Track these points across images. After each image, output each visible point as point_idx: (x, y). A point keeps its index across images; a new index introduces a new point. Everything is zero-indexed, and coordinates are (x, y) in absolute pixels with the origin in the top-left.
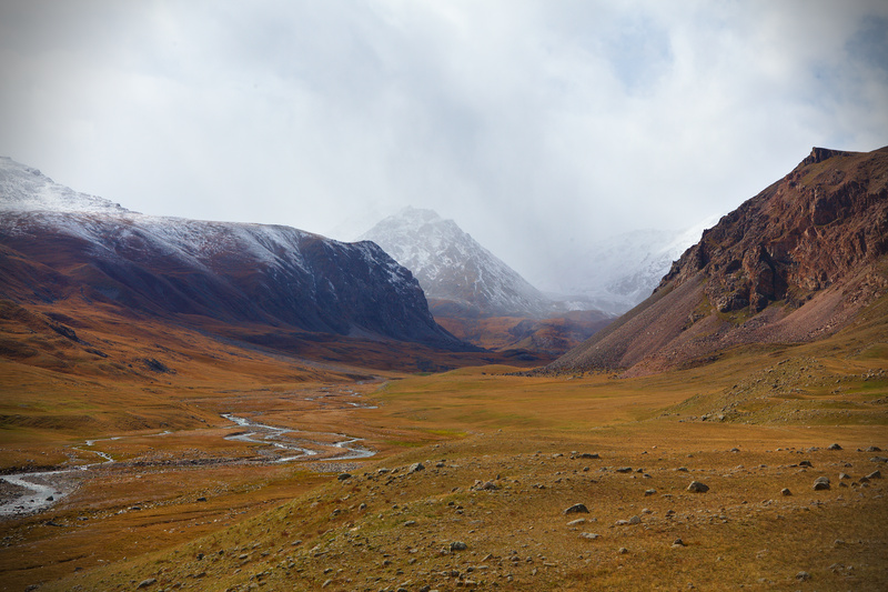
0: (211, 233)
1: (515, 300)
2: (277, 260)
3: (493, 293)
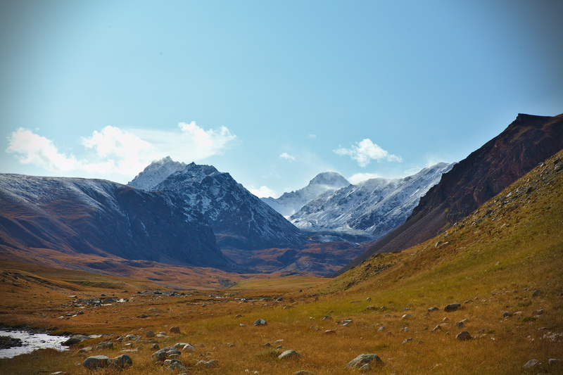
0: (46, 187)
1: (280, 235)
2: (100, 206)
3: (263, 230)
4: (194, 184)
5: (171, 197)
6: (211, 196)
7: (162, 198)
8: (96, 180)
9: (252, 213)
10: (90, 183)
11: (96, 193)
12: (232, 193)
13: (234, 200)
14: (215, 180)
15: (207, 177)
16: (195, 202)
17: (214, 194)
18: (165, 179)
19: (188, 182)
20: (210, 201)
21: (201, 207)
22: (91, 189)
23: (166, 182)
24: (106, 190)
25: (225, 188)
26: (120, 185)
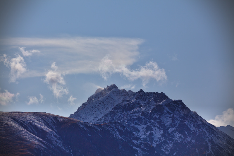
4: (143, 114)
5: (118, 130)
6: (162, 126)
7: (108, 131)
8: (35, 114)
9: (210, 144)
10: (29, 117)
11: (36, 127)
12: (186, 122)
13: (188, 130)
14: (166, 109)
15: (157, 106)
16: (145, 134)
17: (167, 124)
18: (110, 109)
19: (136, 112)
20: (162, 132)
21: (152, 139)
22: (31, 123)
23: (112, 113)
24: (47, 124)
25: (177, 117)
26: (62, 117)
